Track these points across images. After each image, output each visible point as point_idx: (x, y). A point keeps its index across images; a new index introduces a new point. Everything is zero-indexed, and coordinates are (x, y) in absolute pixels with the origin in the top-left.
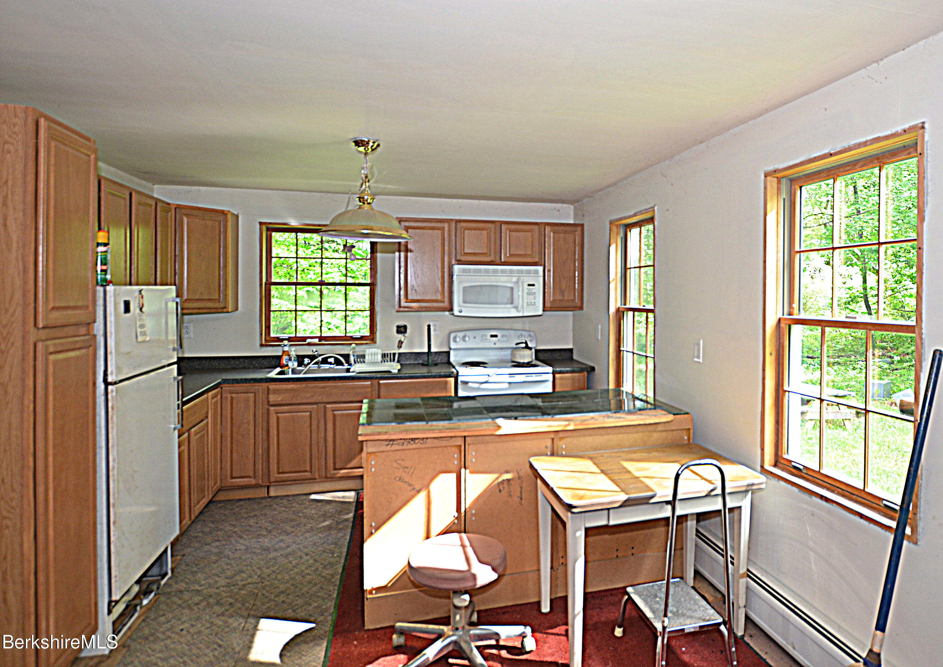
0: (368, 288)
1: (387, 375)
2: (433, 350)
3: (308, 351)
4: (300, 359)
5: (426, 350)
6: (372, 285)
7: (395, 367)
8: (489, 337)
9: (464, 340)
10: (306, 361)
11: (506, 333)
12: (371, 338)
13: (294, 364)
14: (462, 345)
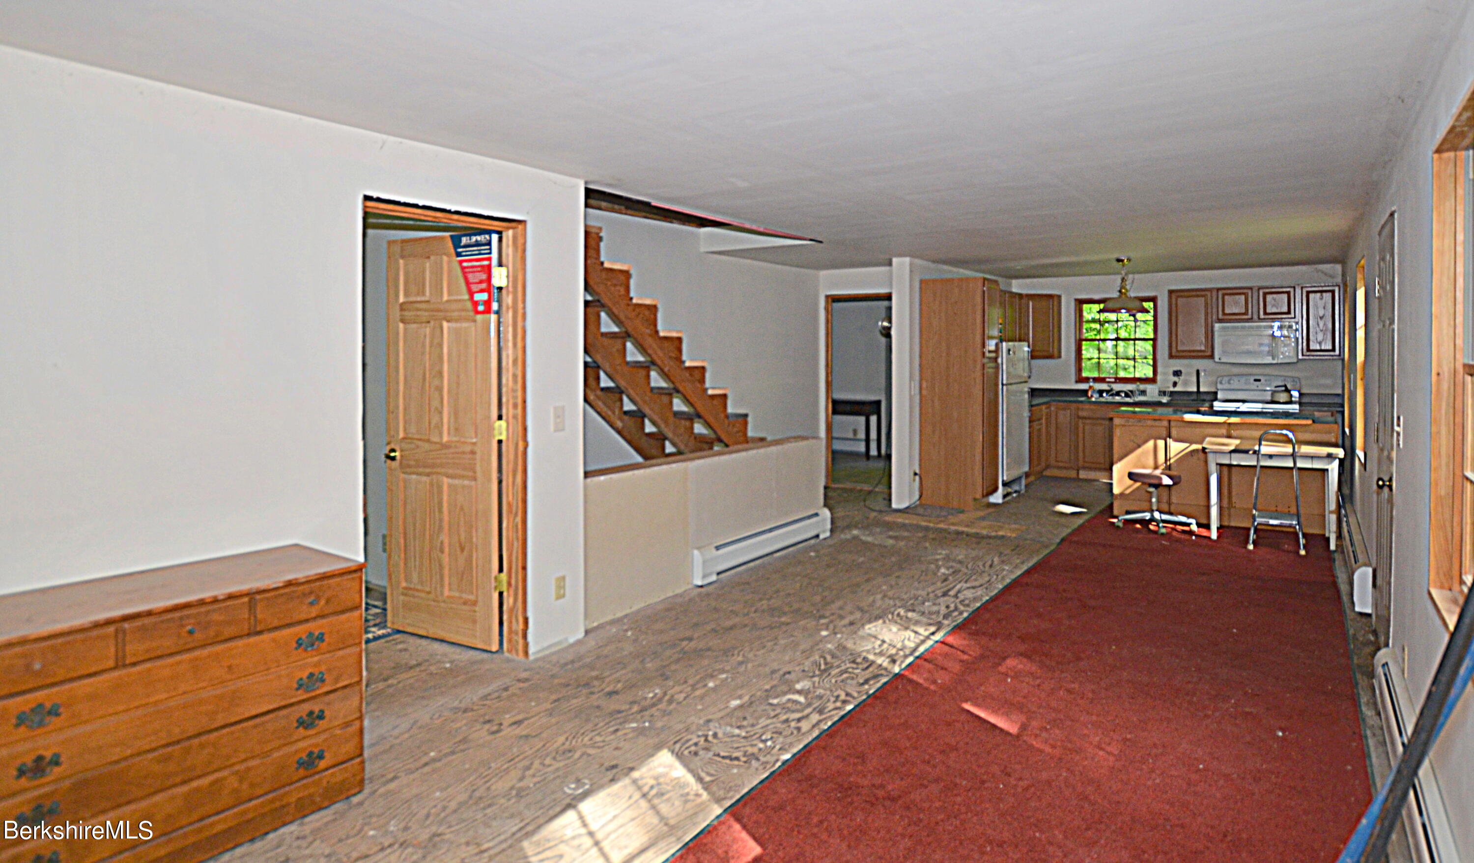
0: (1151, 342)
1: (1160, 404)
2: (1202, 390)
3: (1104, 386)
4: (1101, 392)
5: (1195, 389)
6: (1154, 340)
7: (1165, 400)
8: (1252, 381)
9: (1229, 383)
10: (1104, 395)
11: (1267, 378)
12: (1153, 381)
13: (1096, 395)
14: (1227, 386)
